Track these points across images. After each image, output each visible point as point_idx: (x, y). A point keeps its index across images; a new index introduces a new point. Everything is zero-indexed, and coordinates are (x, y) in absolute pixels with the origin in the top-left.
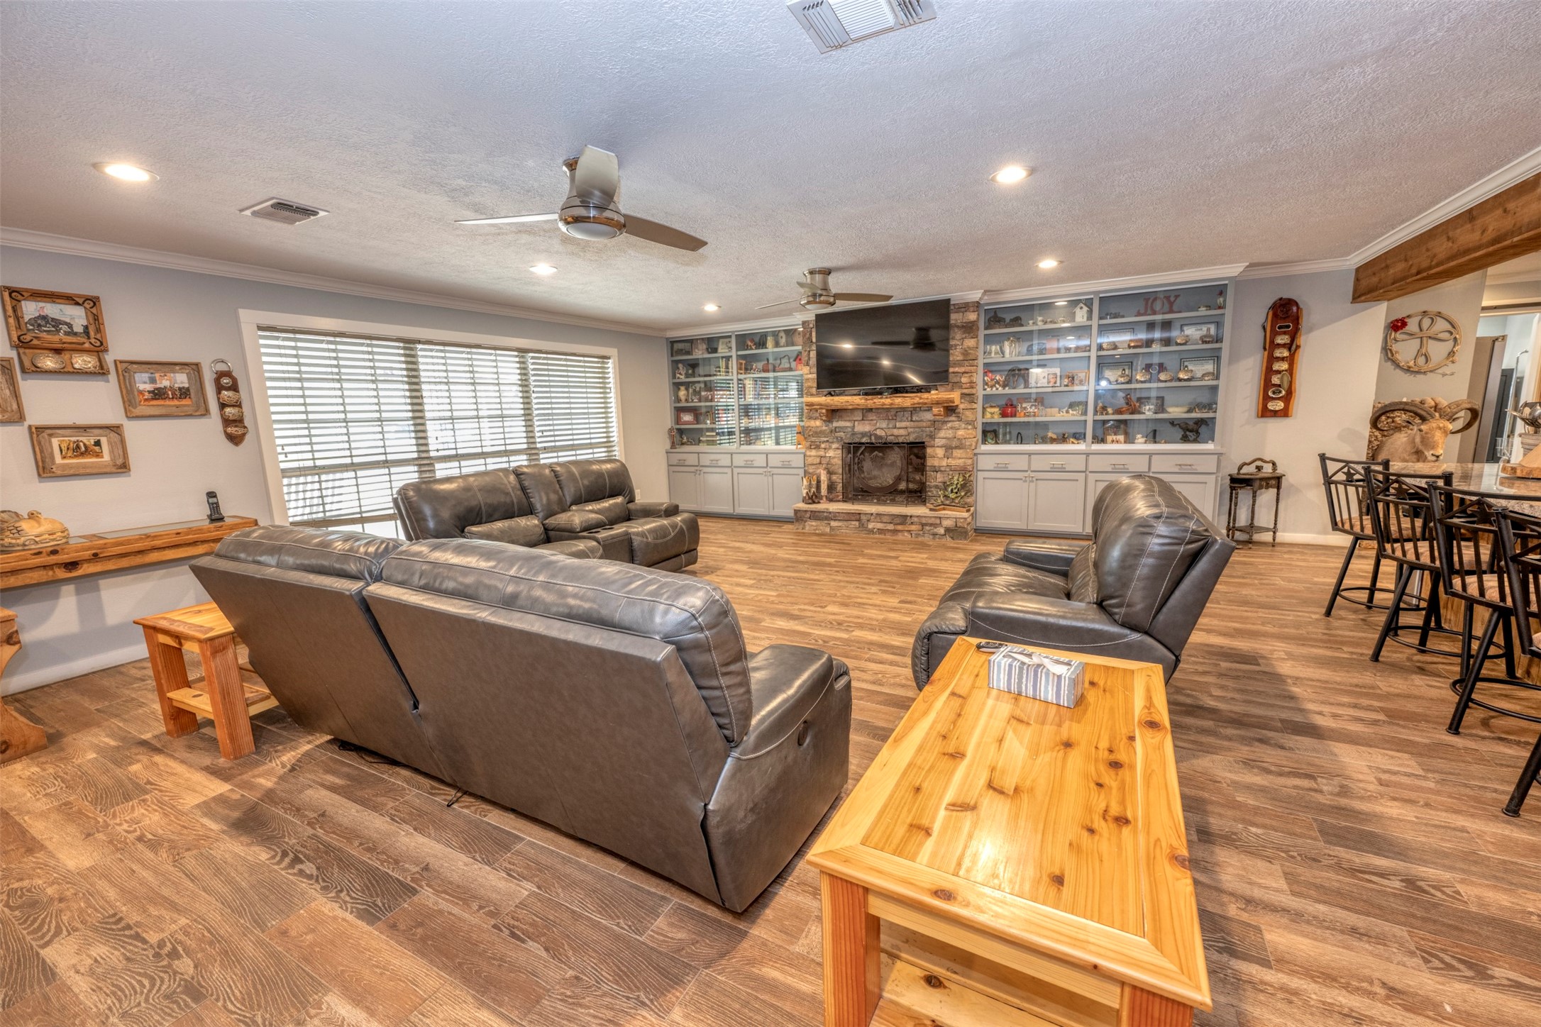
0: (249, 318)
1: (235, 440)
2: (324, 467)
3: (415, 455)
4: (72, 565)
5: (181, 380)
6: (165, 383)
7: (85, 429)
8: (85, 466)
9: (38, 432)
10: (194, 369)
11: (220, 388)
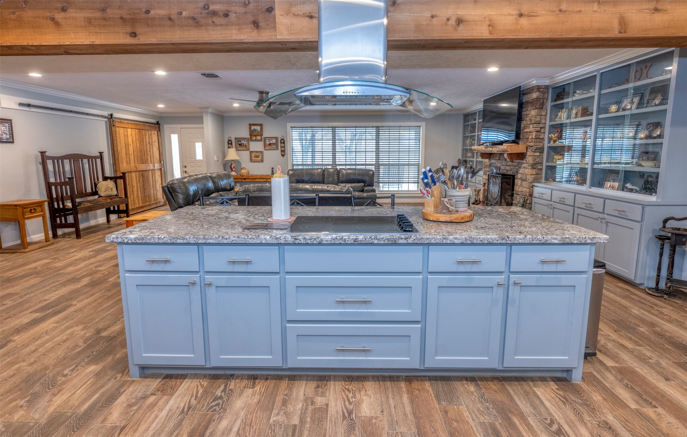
0: (289, 125)
1: (283, 156)
2: (304, 164)
3: (331, 163)
4: (245, 179)
5: (274, 141)
6: (271, 142)
7: (257, 152)
8: (256, 160)
9: (251, 152)
10: (276, 138)
11: (281, 143)
